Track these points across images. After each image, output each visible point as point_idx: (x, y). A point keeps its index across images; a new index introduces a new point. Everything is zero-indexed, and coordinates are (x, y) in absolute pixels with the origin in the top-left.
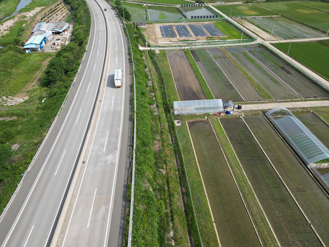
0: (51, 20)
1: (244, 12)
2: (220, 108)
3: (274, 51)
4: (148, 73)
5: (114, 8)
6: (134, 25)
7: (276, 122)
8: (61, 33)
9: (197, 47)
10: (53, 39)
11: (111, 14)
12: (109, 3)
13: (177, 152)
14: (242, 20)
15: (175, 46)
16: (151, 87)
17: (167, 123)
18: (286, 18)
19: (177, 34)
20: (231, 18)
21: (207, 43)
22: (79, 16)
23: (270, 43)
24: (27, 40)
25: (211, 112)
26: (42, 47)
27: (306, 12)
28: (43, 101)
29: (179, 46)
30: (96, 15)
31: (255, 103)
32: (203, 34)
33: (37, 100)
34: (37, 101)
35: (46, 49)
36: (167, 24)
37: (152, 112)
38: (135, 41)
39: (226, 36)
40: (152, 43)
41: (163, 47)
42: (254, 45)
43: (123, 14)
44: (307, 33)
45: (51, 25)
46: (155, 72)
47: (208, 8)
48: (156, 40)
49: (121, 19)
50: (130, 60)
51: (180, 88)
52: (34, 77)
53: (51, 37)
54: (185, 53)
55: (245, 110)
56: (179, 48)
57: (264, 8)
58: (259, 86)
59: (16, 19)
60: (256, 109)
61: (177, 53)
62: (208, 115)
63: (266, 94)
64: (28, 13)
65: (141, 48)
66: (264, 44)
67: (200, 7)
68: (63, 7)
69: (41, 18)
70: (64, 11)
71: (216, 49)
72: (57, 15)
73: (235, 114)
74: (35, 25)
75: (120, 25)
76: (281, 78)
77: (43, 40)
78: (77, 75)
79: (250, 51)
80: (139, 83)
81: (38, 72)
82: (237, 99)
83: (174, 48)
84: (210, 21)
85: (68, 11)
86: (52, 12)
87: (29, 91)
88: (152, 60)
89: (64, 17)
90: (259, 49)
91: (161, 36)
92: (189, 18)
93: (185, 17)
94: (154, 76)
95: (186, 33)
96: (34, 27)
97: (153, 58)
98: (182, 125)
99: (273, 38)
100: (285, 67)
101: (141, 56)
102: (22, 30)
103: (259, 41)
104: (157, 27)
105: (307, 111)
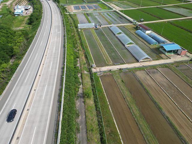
9: (89, 12)
21: (93, 11)
29: (82, 12)
41: (75, 13)
48: (72, 11)
53: (24, 11)
54: (84, 14)
83: (79, 13)
105: (122, 26)
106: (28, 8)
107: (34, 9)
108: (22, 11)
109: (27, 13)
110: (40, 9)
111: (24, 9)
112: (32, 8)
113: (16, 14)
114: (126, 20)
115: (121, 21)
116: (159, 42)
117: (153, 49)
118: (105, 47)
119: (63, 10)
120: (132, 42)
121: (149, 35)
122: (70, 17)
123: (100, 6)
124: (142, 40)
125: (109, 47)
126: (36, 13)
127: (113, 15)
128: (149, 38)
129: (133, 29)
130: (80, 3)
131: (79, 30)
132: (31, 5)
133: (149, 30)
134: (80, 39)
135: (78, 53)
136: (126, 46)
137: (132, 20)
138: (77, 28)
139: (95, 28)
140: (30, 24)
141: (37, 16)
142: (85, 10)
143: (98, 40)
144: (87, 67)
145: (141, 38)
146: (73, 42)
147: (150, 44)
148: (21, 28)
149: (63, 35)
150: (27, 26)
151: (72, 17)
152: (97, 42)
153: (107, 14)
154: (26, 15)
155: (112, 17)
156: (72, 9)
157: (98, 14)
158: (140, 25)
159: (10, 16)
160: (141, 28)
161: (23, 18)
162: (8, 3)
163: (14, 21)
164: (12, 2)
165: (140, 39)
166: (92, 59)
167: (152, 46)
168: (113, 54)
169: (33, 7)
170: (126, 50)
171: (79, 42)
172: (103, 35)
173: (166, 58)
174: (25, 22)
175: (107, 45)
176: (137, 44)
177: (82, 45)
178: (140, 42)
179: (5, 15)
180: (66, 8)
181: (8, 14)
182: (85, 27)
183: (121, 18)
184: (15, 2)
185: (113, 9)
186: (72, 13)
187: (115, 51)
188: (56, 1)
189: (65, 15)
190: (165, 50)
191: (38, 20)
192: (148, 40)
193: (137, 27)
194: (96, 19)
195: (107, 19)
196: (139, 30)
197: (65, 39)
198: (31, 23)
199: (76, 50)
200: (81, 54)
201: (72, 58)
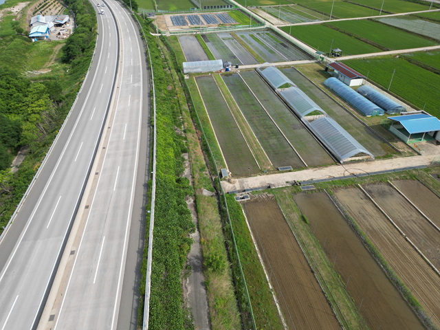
9: (208, 32)
21: (218, 29)
40: (162, 30)
53: (54, 29)
54: (196, 37)
56: (190, 33)
61: (188, 37)
83: (185, 33)
100: (285, 43)
105: (289, 66)
106: (63, 23)
107: (76, 23)
108: (48, 29)
109: (59, 34)
110: (90, 24)
111: (53, 24)
112: (72, 21)
113: (33, 37)
114: (298, 52)
115: (285, 55)
116: (385, 110)
117: (373, 127)
118: (250, 121)
119: (145, 26)
120: (319, 109)
121: (359, 89)
122: (162, 45)
123: (234, 15)
124: (342, 103)
125: (262, 122)
126: (80, 35)
127: (265, 39)
128: (359, 99)
129: (318, 74)
130: (186, 9)
131: (186, 77)
132: (69, 14)
133: (359, 78)
134: (189, 100)
135: (186, 139)
136: (305, 118)
137: (312, 51)
138: (180, 71)
139: (223, 71)
140: (65, 61)
141: (84, 42)
142: (198, 26)
143: (233, 103)
144: (209, 177)
145: (340, 97)
146: (172, 108)
147: (364, 115)
148: (44, 72)
149: (147, 91)
150: (60, 66)
151: (168, 43)
152: (231, 108)
153: (252, 36)
154: (57, 39)
155: (262, 44)
156: (166, 24)
157: (230, 36)
158: (333, 65)
159: (18, 41)
160: (336, 71)
161: (50, 45)
162: (16, 9)
163: (27, 54)
164: (26, 7)
165: (338, 100)
166: (221, 155)
167: (370, 121)
168: (273, 141)
169: (75, 19)
170: (303, 131)
171: (187, 108)
172: (244, 90)
173: (409, 152)
174: (54, 56)
175: (257, 116)
176: (330, 114)
177: (193, 116)
178: (337, 109)
179: (8, 39)
180: (153, 23)
181: (14, 37)
182: (199, 70)
183: (285, 46)
184: (33, 7)
185: (263, 24)
186: (168, 35)
187: (276, 134)
188: (129, 4)
189: (151, 38)
190: (403, 130)
191: (85, 53)
192: (359, 104)
193: (327, 69)
194: (224, 47)
195: (252, 49)
196: (334, 79)
197: (151, 104)
198: (68, 60)
199: (179, 131)
200: (191, 142)
201: (172, 155)
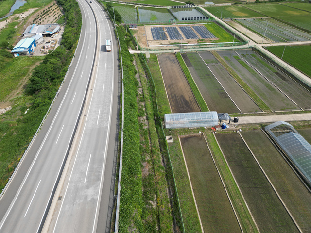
0: (43, 21)
1: (234, 13)
2: (215, 121)
3: (268, 55)
4: (138, 80)
5: (105, 10)
6: (125, 27)
7: (278, 139)
8: (51, 35)
9: (188, 50)
10: (43, 41)
11: (102, 16)
12: (101, 5)
13: (169, 176)
14: (233, 22)
15: (166, 50)
16: (140, 95)
17: (158, 140)
18: (276, 19)
19: (168, 36)
20: (221, 19)
21: (198, 46)
22: (70, 18)
23: (263, 47)
24: (17, 43)
25: (206, 126)
26: (32, 51)
27: (295, 13)
28: (26, 112)
29: (170, 49)
30: (87, 17)
31: (252, 115)
32: (194, 37)
33: (20, 111)
34: (19, 113)
35: (35, 52)
36: (158, 26)
37: (141, 126)
38: (126, 45)
39: (217, 39)
40: (142, 46)
41: (154, 50)
42: (247, 48)
43: (114, 16)
44: (299, 36)
45: (42, 27)
46: (146, 78)
47: (198, 9)
48: (146, 43)
49: (112, 22)
50: (119, 66)
51: (172, 96)
52: (19, 84)
53: (42, 40)
54: (176, 56)
55: (242, 123)
56: (170, 51)
57: (253, 9)
58: (255, 95)
59: (9, 20)
60: (254, 122)
61: (168, 57)
62: (202, 129)
63: (263, 104)
64: (21, 14)
65: (131, 52)
66: (257, 48)
67: (190, 8)
68: (56, 9)
69: (33, 20)
70: (56, 13)
71: (208, 53)
72: (49, 16)
73: (231, 128)
74: (27, 27)
75: (111, 28)
76: (277, 85)
77: (32, 44)
78: (62, 83)
79: (243, 55)
80: (127, 93)
81: (25, 78)
82: (232, 109)
83: (165, 51)
84: (201, 22)
85: (60, 13)
86: (45, 14)
87: (12, 100)
88: (143, 64)
89: (56, 18)
90: (251, 53)
91: (152, 39)
92: (180, 19)
93: (176, 19)
94: (145, 83)
95: (178, 36)
96: (25, 29)
97: (144, 62)
98: (174, 141)
99: (265, 41)
100: (280, 73)
101: (132, 61)
102: (13, 32)
103: (251, 44)
104: (148, 29)
108: (35, 41)
111: (41, 35)
112: (63, 30)
